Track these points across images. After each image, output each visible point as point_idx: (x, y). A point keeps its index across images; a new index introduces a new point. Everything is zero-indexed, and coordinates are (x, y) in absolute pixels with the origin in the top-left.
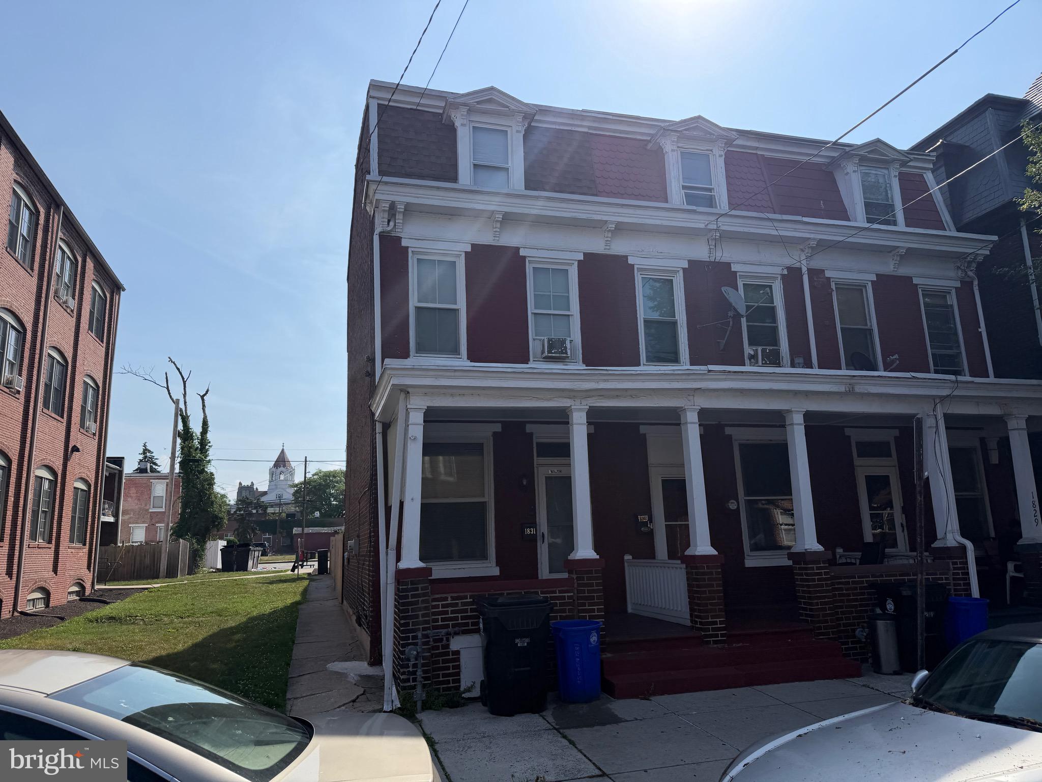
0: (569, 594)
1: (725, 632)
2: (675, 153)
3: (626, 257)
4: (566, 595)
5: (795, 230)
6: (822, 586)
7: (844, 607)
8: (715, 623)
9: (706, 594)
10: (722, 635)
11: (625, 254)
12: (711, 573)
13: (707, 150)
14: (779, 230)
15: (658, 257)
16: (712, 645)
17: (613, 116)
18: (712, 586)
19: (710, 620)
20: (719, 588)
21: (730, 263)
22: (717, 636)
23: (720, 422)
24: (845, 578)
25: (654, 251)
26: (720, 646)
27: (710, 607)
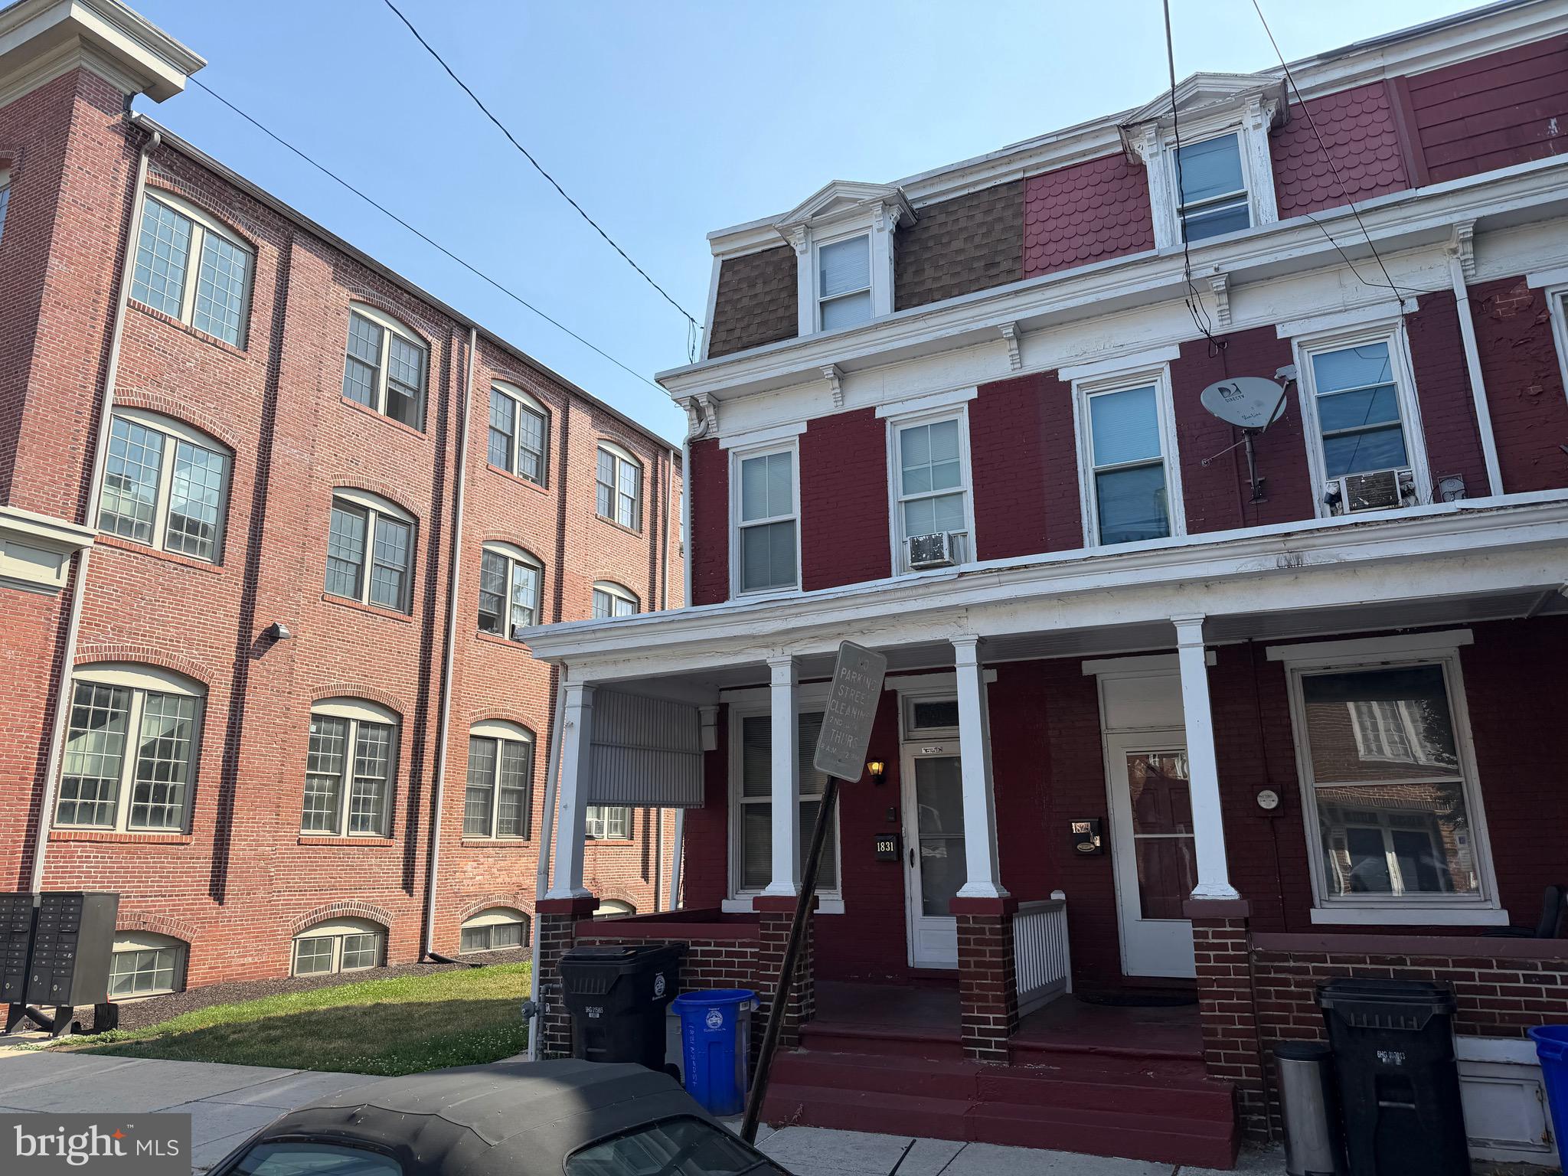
0: (753, 950)
1: (1004, 1039)
2: (1160, 158)
3: (1055, 372)
4: (749, 950)
5: (1406, 220)
6: (1226, 971)
7: (1291, 1020)
8: (986, 1021)
9: (969, 967)
10: (998, 1045)
11: (1050, 368)
12: (982, 931)
13: (1231, 126)
14: (1337, 238)
15: (1115, 355)
16: (977, 1060)
17: (1057, 135)
18: (983, 953)
19: (976, 1014)
20: (994, 959)
21: (1274, 326)
22: (988, 1044)
23: (1250, 639)
24: (1296, 959)
25: (1107, 346)
26: (994, 1063)
27: (976, 991)
